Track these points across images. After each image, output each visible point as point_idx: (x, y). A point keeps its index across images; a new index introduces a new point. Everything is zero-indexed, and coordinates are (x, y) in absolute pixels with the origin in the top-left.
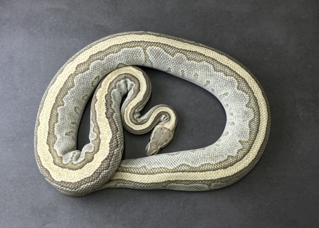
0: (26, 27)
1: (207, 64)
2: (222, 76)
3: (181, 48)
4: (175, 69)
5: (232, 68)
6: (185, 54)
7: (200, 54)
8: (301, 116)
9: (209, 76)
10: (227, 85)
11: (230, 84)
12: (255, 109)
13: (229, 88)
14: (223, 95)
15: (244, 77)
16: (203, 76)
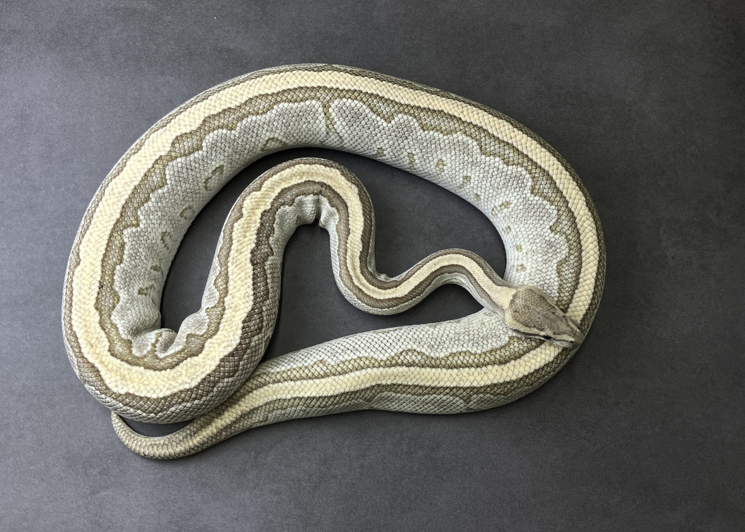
1: (465, 139)
2: (497, 164)
3: (407, 103)
4: (395, 151)
5: (520, 148)
6: (415, 117)
7: (451, 116)
9: (469, 166)
10: (509, 184)
11: (515, 183)
12: (570, 237)
13: (513, 190)
14: (500, 206)
15: (546, 169)
16: (456, 165)
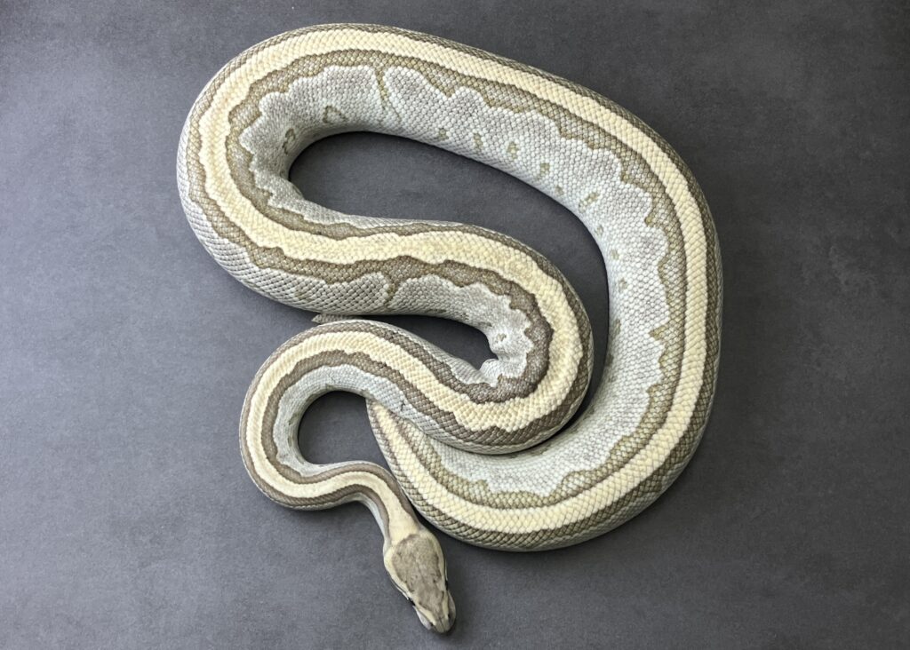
0: (108, 44)
1: (541, 118)
2: (579, 148)
3: (471, 74)
4: (458, 132)
5: (606, 129)
6: (480, 91)
7: (523, 92)
8: (843, 282)
9: (547, 150)
10: (595, 171)
11: (602, 169)
12: (669, 228)
13: (599, 178)
14: (587, 200)
15: (639, 151)
16: (532, 150)
